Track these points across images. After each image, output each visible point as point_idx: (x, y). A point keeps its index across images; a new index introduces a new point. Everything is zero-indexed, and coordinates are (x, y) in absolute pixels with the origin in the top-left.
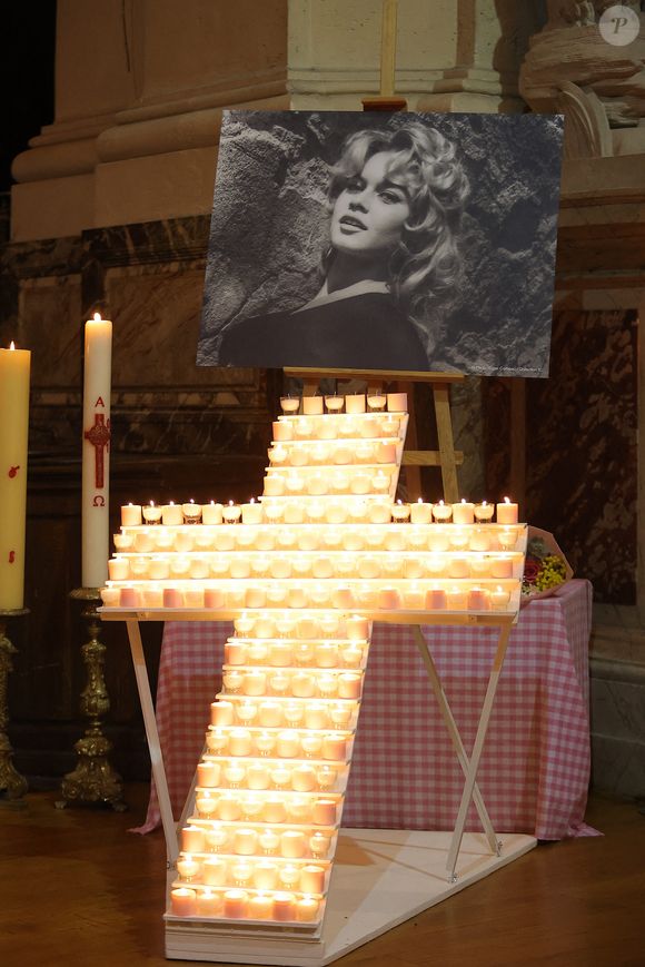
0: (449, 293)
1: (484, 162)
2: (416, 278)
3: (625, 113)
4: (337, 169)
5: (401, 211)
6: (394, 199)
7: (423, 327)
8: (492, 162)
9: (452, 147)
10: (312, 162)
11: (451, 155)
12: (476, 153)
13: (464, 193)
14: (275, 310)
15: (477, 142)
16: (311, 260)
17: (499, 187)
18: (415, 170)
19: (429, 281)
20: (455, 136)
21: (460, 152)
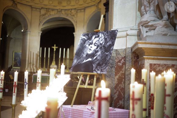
0: (98, 60)
1: (107, 38)
2: (95, 58)
3: (149, 30)
4: (90, 42)
5: (96, 47)
6: (95, 45)
7: (94, 66)
8: (108, 38)
9: (104, 36)
10: (88, 41)
11: (103, 38)
12: (106, 37)
13: (103, 44)
14: (79, 63)
15: (107, 35)
16: (84, 56)
17: (108, 42)
18: (99, 41)
19: (96, 58)
20: (104, 35)
21: (104, 37)
